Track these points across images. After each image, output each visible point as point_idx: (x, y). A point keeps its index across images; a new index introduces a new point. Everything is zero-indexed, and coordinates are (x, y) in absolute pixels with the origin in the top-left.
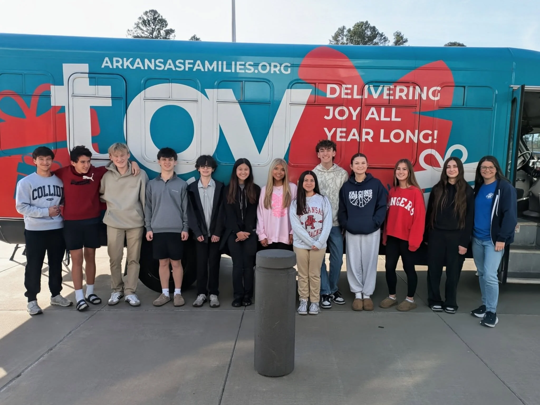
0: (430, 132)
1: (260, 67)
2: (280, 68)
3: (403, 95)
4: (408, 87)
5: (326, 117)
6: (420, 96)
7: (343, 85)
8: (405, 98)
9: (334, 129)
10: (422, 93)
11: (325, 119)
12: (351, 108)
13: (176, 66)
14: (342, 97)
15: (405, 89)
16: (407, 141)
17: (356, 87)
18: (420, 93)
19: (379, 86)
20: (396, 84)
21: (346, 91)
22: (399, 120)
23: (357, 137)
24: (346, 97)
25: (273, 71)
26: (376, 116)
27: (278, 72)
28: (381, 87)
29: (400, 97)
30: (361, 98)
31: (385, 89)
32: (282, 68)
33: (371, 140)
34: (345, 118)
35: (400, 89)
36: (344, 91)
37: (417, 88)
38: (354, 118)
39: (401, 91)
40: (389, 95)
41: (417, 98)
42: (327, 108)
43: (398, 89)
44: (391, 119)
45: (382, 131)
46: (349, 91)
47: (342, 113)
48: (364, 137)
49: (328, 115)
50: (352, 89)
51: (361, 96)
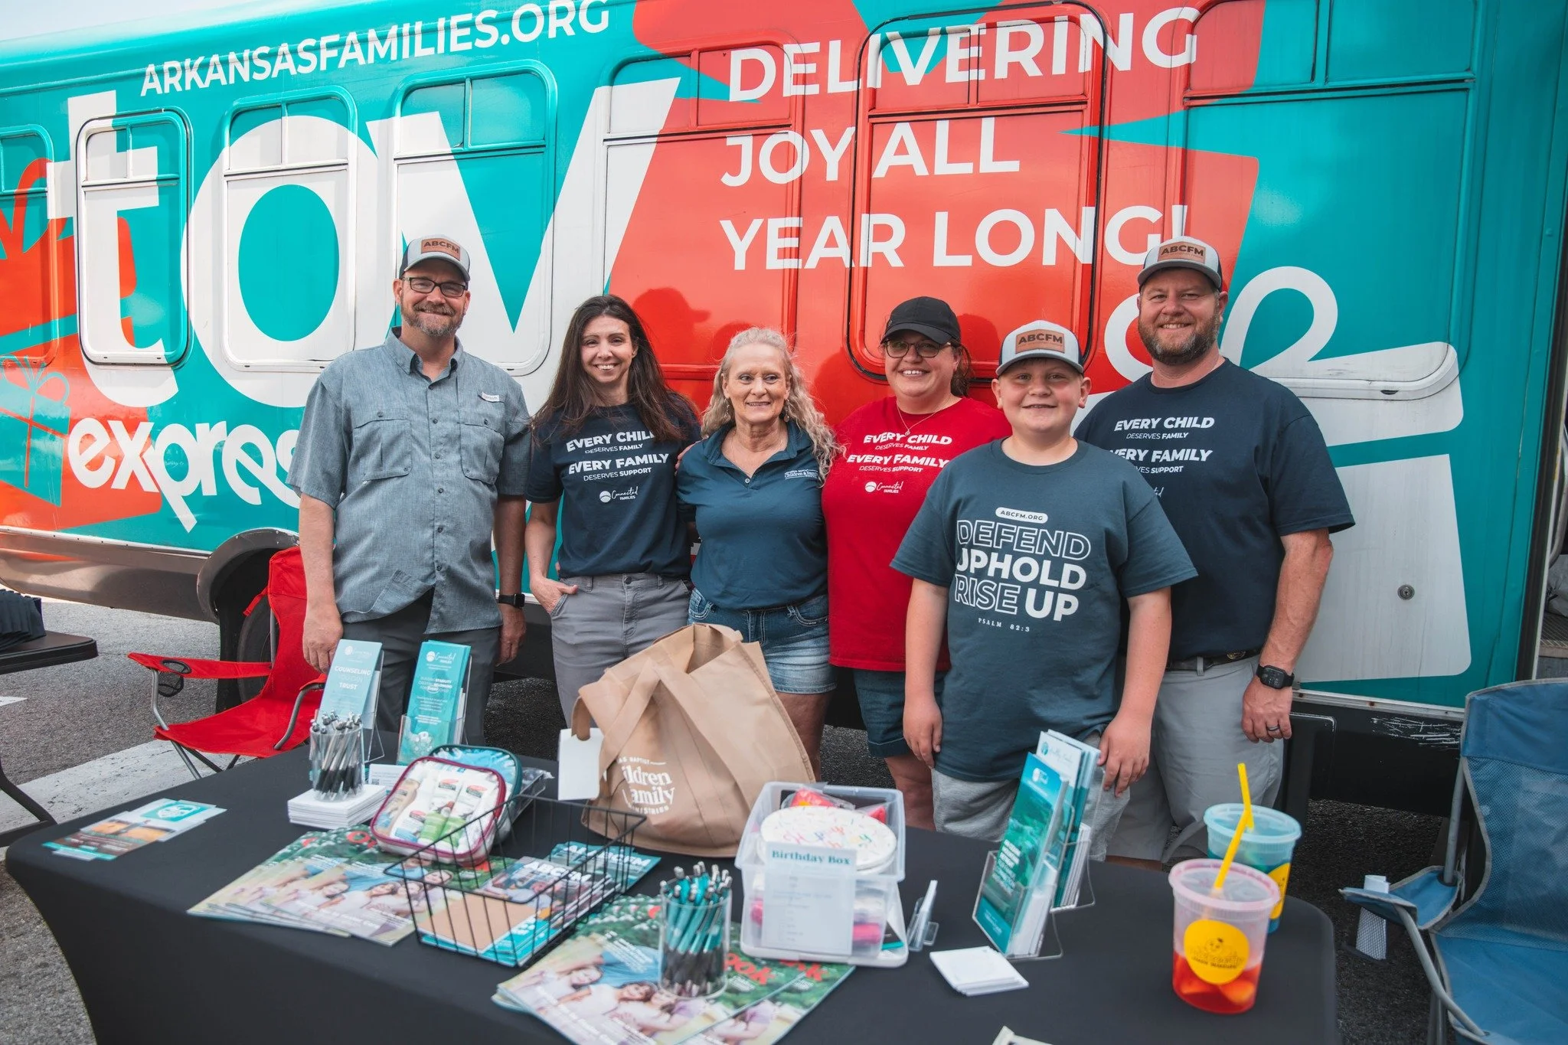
0: (1153, 215)
1: (515, 25)
2: (577, 17)
3: (1026, 59)
4: (1047, 21)
5: (728, 180)
6: (1101, 56)
7: (786, 47)
8: (1033, 70)
9: (756, 224)
10: (1109, 39)
11: (725, 185)
12: (819, 135)
13: (298, 62)
14: (786, 93)
15: (1036, 32)
16: (1049, 258)
17: (835, 46)
18: (1101, 44)
19: (925, 34)
20: (991, 17)
21: (800, 69)
22: (1012, 166)
23: (842, 251)
24: (799, 90)
25: (555, 31)
26: (914, 158)
27: (570, 32)
28: (934, 34)
29: (1015, 68)
30: (856, 89)
31: (954, 41)
32: (583, 15)
33: (896, 262)
34: (794, 174)
35: (1012, 35)
36: (791, 69)
37: (1088, 21)
38: (832, 174)
39: (1019, 42)
40: (966, 65)
41: (1088, 68)
42: (731, 141)
43: (1003, 35)
44: (977, 167)
45: (942, 219)
46: (811, 68)
47: (784, 157)
48: (869, 250)
49: (735, 171)
50: (821, 58)
51: (856, 82)
